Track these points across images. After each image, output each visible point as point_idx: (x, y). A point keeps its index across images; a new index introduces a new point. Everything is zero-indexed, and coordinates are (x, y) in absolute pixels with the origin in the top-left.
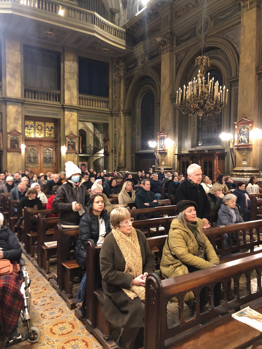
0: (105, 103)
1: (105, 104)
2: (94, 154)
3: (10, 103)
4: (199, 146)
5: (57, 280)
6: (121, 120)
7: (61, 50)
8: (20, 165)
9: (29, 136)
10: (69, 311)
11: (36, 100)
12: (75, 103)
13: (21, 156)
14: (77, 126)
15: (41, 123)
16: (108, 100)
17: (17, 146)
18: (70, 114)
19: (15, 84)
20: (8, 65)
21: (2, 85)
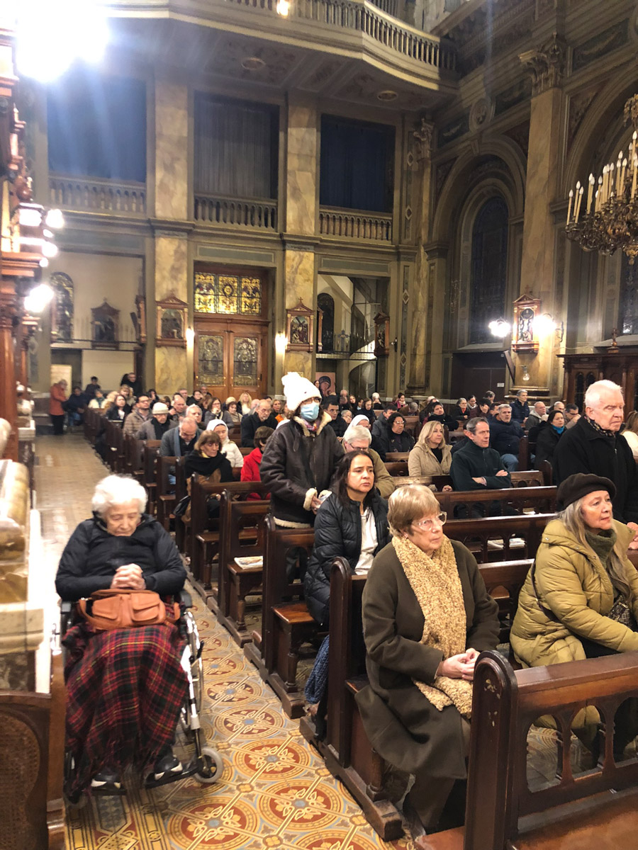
0: (382, 227)
1: (382, 230)
2: (351, 354)
3: (161, 231)
4: (623, 334)
5: (261, 646)
6: (421, 268)
7: (279, 101)
8: (184, 378)
9: (205, 311)
10: (286, 720)
11: (221, 225)
12: (310, 229)
13: (186, 356)
14: (312, 285)
15: (230, 279)
16: (391, 218)
17: (178, 333)
18: (298, 257)
19: (175, 187)
20: (161, 144)
21: (145, 191)
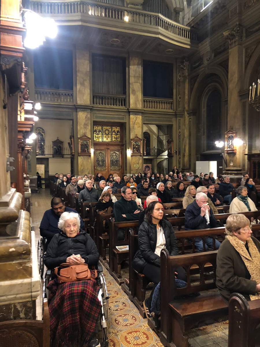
0: (169, 104)
1: (169, 106)
2: (158, 156)
3: (80, 109)
5: (129, 285)
6: (186, 120)
7: (126, 56)
8: (90, 168)
9: (98, 141)
10: (141, 319)
11: (104, 106)
12: (140, 106)
13: (91, 159)
14: (141, 129)
15: (108, 128)
16: (172, 101)
17: (87, 150)
18: (135, 118)
19: (85, 92)
20: (79, 74)
21: (73, 93)
